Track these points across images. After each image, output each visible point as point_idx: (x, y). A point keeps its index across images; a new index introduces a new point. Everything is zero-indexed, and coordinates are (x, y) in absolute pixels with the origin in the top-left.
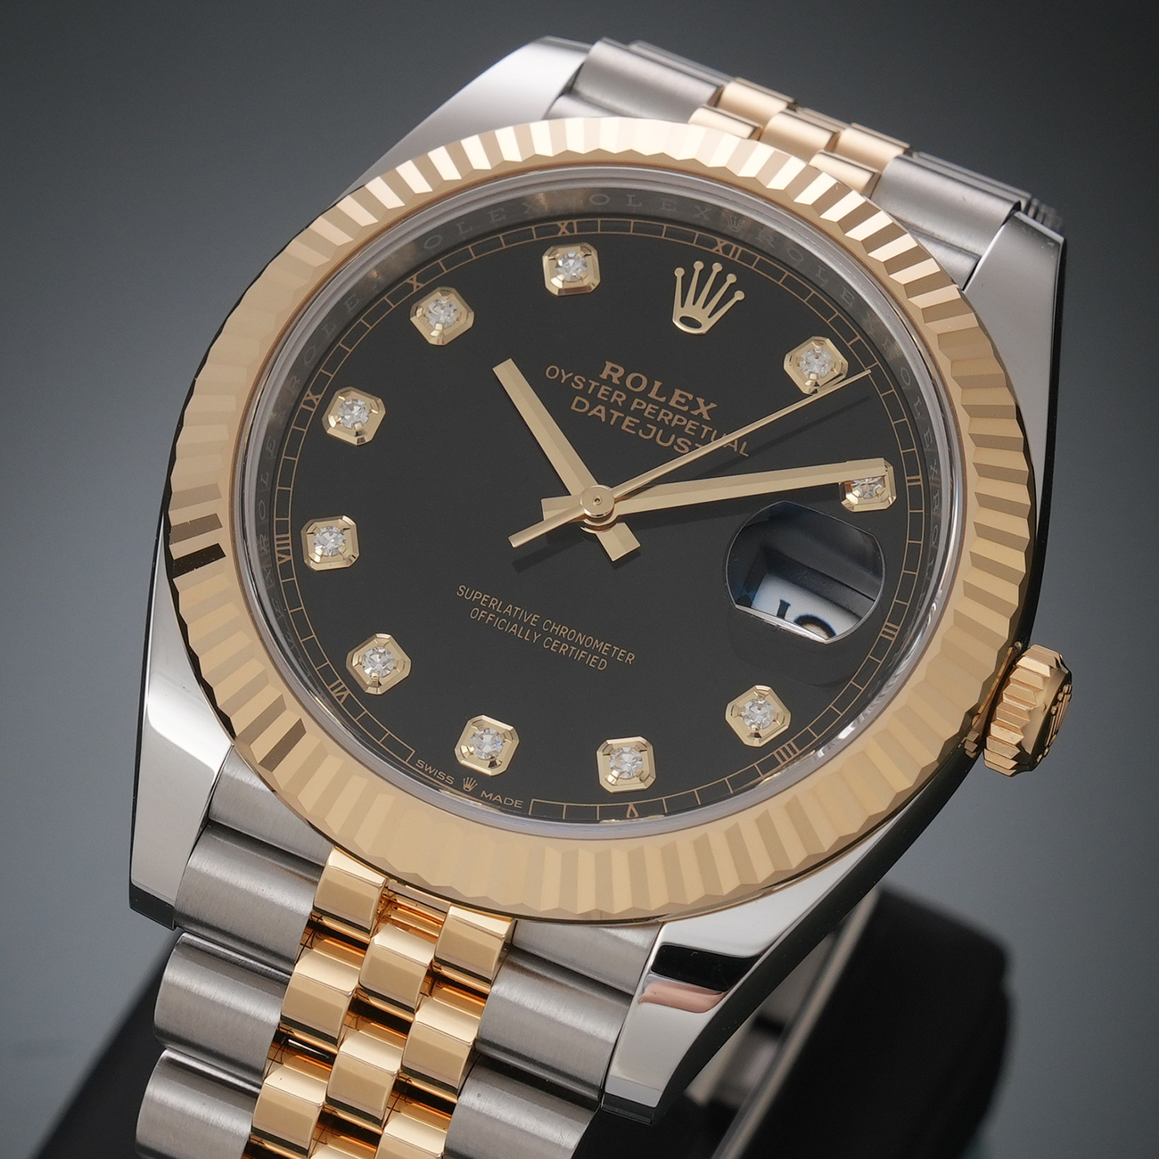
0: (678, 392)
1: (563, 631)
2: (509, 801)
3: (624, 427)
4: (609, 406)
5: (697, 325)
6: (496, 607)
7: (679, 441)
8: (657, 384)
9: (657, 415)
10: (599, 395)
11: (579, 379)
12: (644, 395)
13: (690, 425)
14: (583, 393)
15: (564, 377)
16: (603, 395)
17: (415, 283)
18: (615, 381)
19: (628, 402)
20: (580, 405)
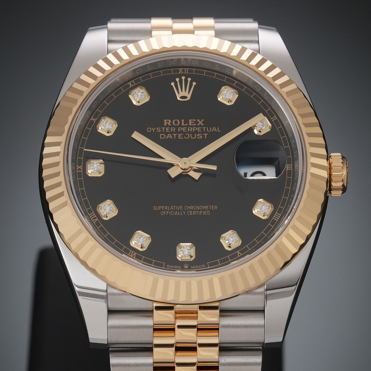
0: (190, 120)
1: (191, 207)
2: (200, 266)
3: (179, 138)
4: (172, 133)
5: (186, 97)
6: (168, 208)
7: (198, 135)
8: (183, 121)
9: (187, 130)
10: (167, 131)
11: (158, 129)
12: (180, 125)
13: (199, 129)
14: (162, 132)
15: (154, 130)
16: (168, 130)
17: (94, 120)
18: (169, 125)
19: (177, 130)
20: (163, 136)
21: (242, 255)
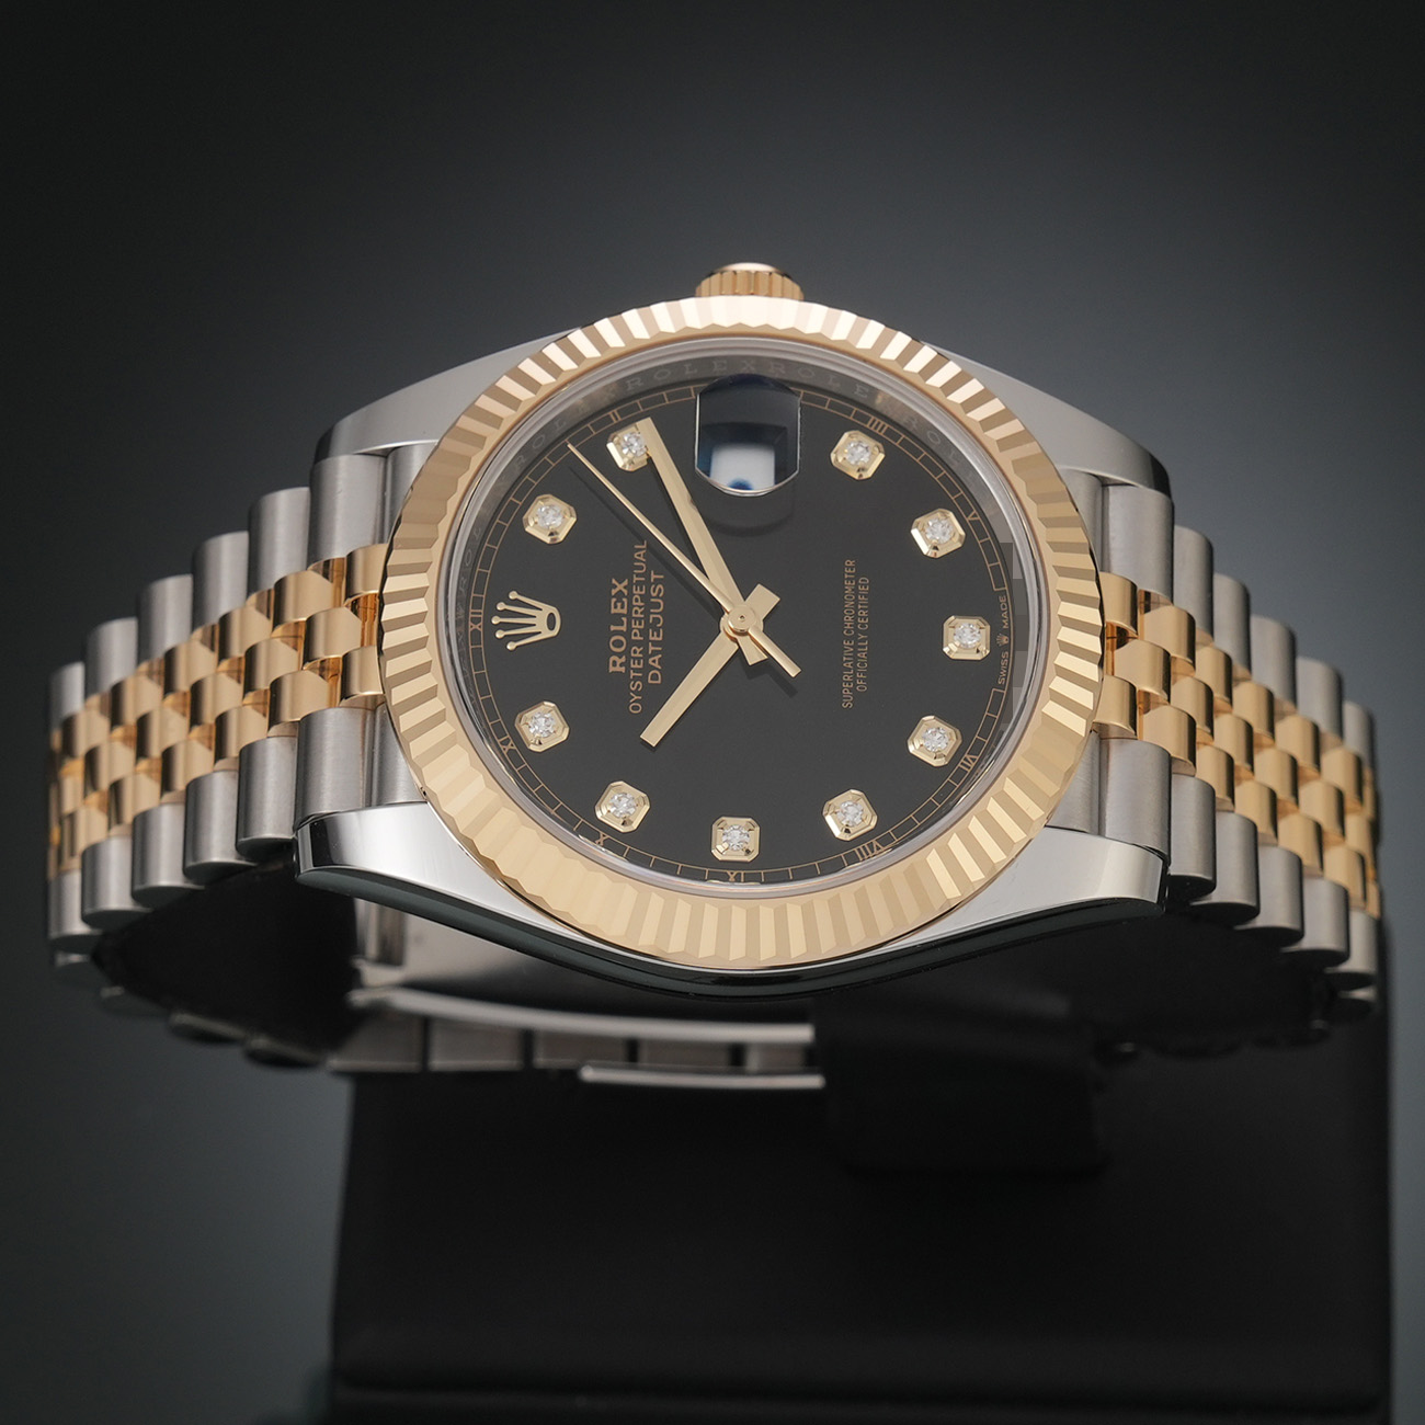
0: (613, 611)
1: (848, 619)
3: (660, 639)
4: (646, 656)
5: (551, 616)
6: (849, 675)
7: (654, 595)
8: (613, 628)
9: (640, 619)
10: (641, 666)
11: (633, 686)
12: (627, 635)
13: (637, 592)
14: (644, 679)
15: (636, 697)
16: (639, 664)
17: (602, 838)
18: (623, 659)
19: (638, 644)
20: (655, 677)
21: (975, 511)
